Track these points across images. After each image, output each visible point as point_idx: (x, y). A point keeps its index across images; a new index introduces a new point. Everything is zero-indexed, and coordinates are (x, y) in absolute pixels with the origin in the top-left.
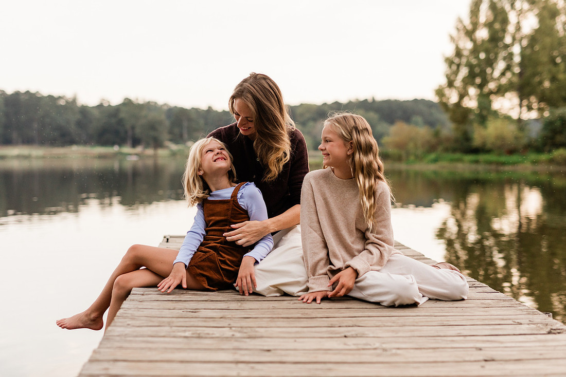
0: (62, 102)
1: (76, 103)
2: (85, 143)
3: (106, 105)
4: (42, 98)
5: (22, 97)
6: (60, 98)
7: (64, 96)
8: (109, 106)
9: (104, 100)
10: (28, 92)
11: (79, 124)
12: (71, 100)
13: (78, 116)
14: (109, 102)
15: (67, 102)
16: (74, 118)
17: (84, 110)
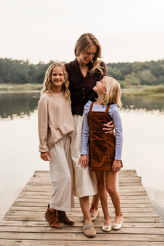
0: (22, 63)
1: (28, 63)
2: (32, 82)
3: (42, 64)
4: (13, 61)
5: (4, 61)
6: (20, 61)
7: (23, 60)
8: (43, 64)
9: (41, 62)
10: (6, 59)
11: (30, 73)
12: (26, 62)
13: (29, 70)
14: (43, 63)
15: (24, 63)
16: (27, 71)
17: (32, 67)
